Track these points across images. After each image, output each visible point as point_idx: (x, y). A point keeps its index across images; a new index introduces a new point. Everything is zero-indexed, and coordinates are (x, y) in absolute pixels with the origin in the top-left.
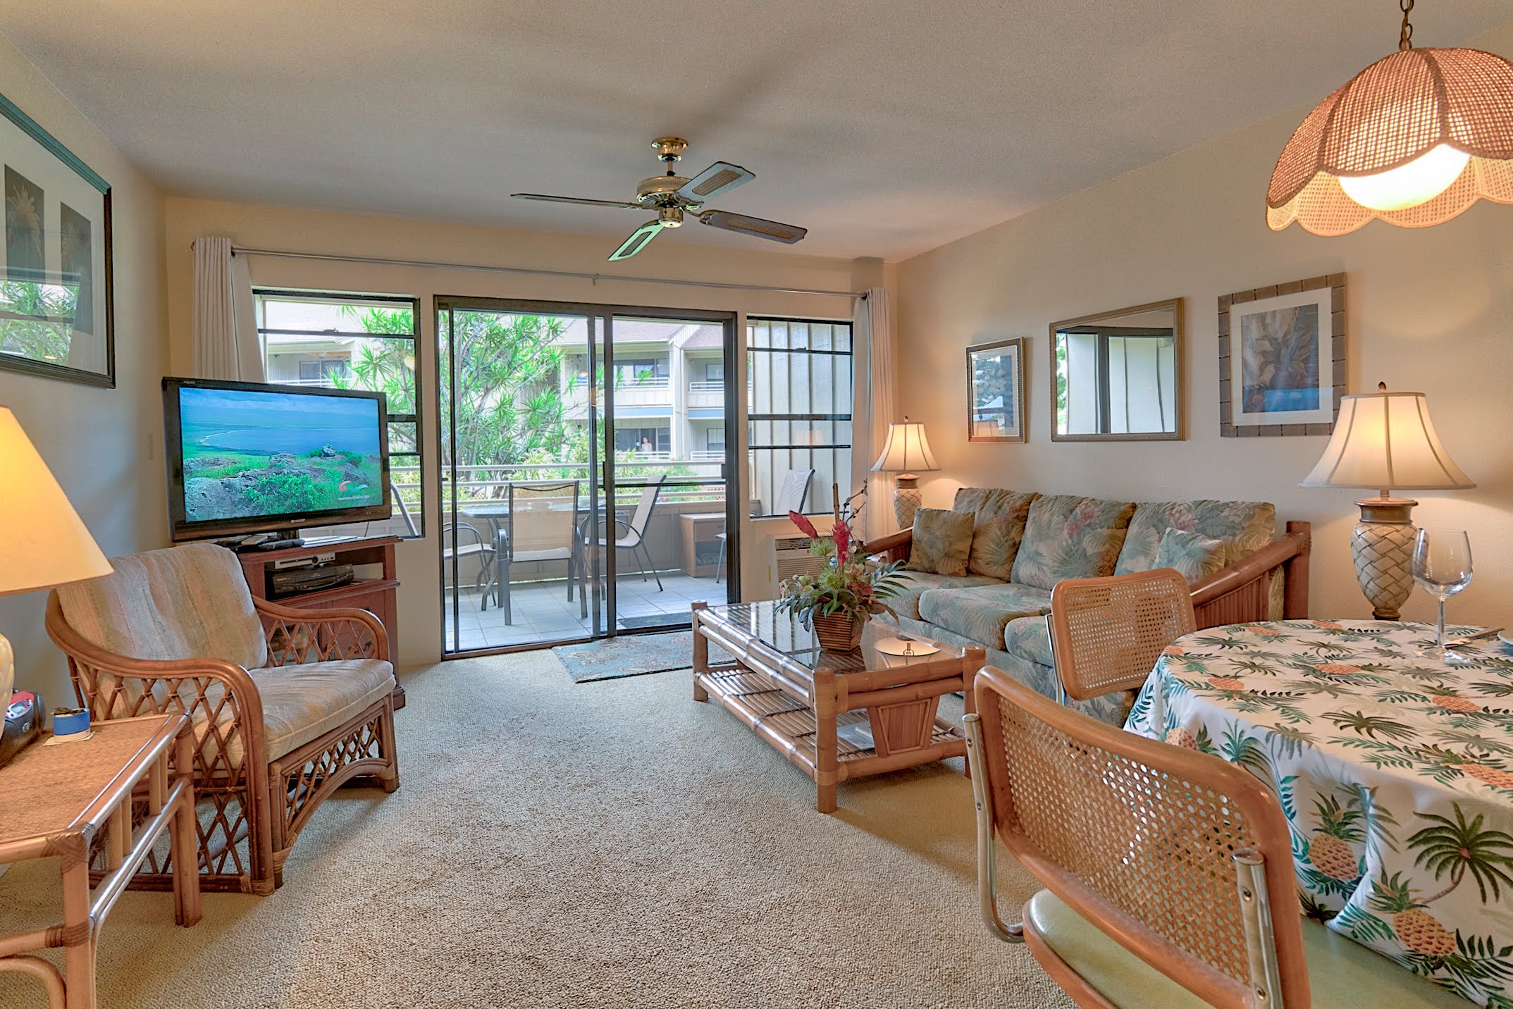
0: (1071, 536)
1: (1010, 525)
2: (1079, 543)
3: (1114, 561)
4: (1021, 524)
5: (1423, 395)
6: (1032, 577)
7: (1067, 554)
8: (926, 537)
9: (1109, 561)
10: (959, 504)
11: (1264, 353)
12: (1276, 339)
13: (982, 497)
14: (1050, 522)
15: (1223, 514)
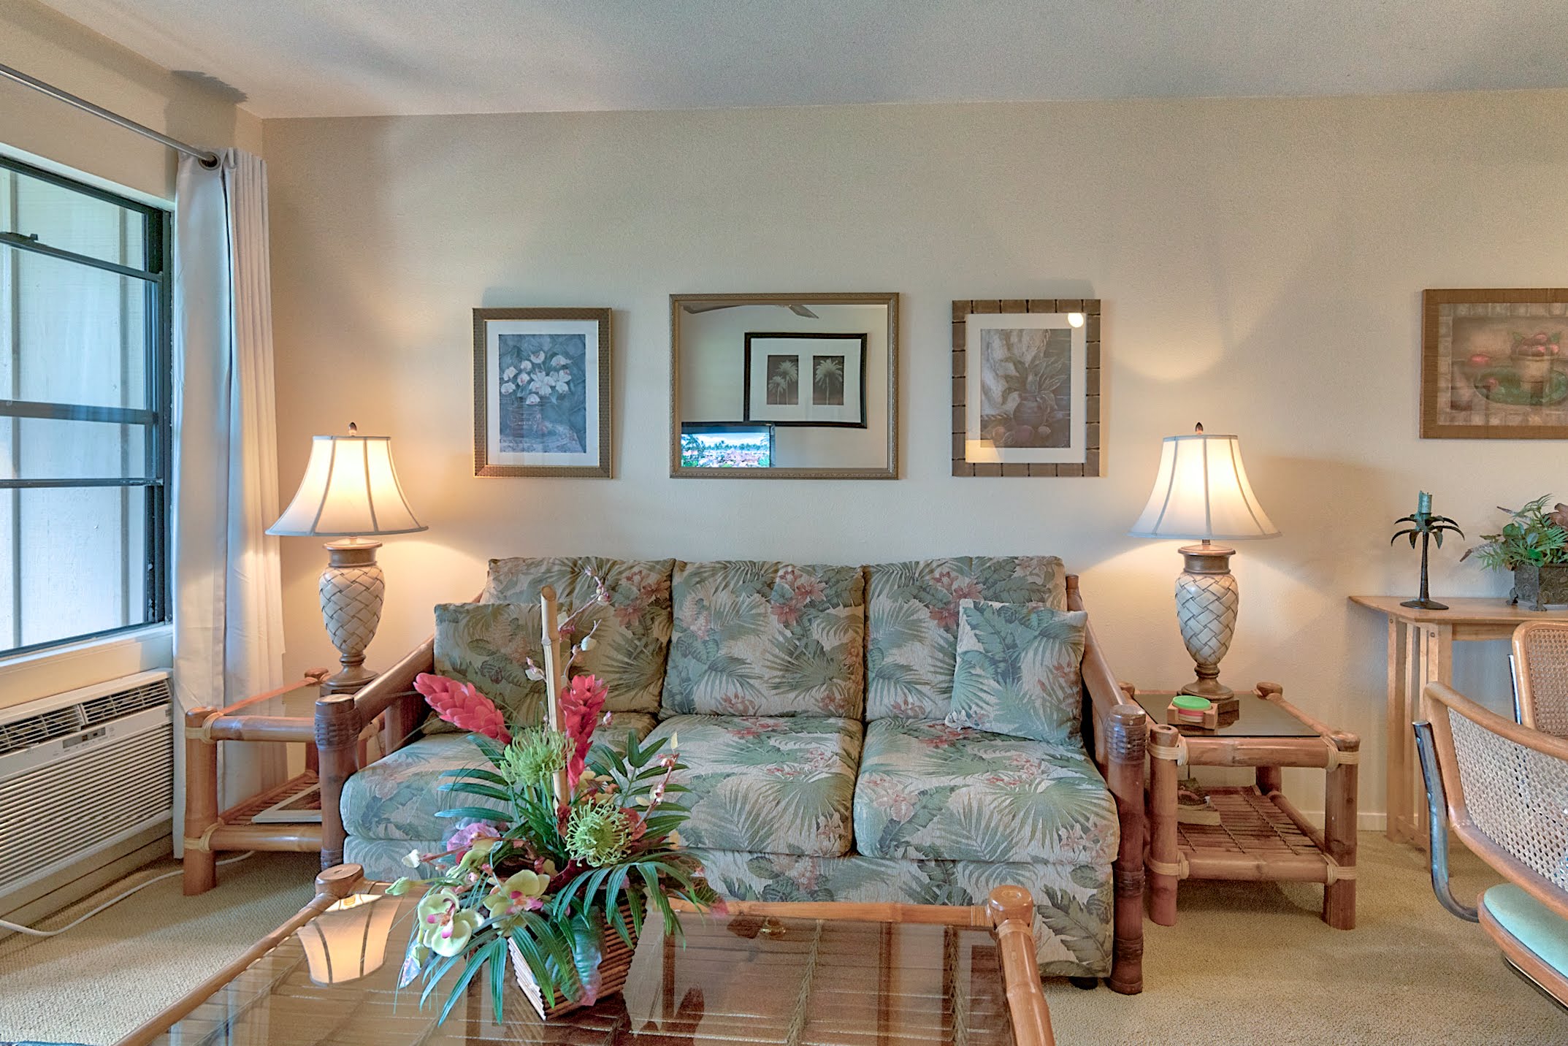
0: (787, 626)
1: (648, 617)
2: (806, 633)
3: (861, 654)
4: (665, 613)
5: (1235, 437)
6: (728, 700)
7: (791, 654)
8: (478, 661)
9: (857, 656)
10: (507, 588)
11: (1007, 378)
12: (1021, 363)
13: (562, 574)
14: (735, 604)
15: (1015, 575)
